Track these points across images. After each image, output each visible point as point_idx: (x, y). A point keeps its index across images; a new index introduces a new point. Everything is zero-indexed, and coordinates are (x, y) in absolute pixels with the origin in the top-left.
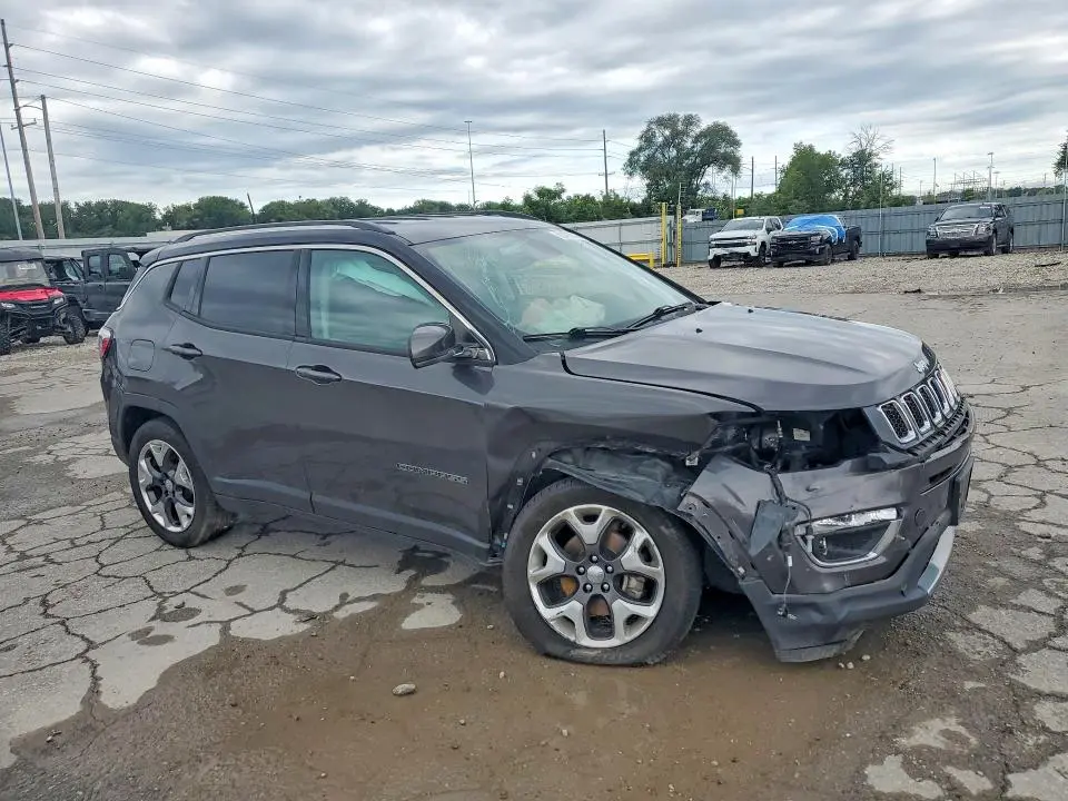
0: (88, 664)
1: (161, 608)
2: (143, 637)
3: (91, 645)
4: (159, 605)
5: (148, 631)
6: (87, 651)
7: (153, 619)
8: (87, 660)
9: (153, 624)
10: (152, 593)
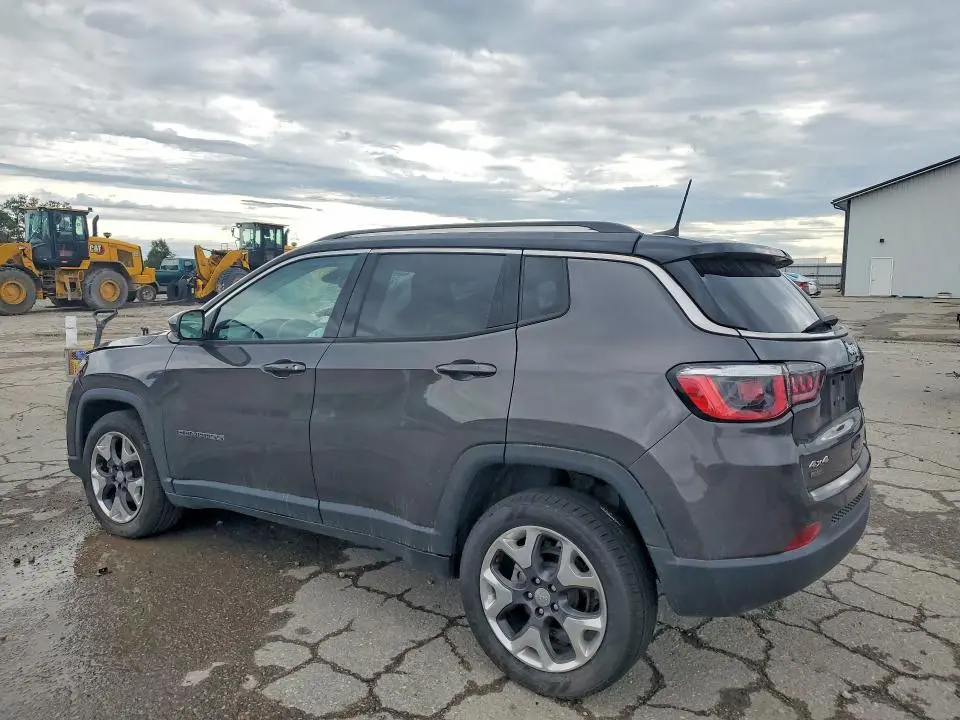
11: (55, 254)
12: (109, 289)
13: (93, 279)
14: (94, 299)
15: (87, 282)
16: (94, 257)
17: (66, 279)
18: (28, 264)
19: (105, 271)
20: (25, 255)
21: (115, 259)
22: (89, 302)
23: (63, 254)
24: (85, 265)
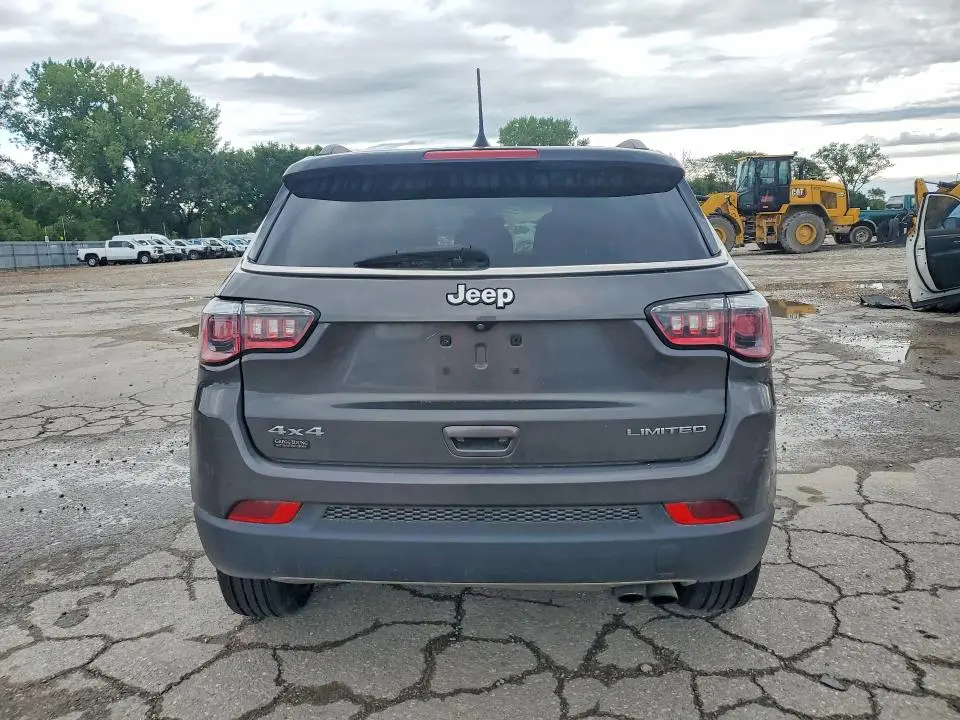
0: (864, 494)
1: (792, 515)
2: (816, 496)
3: (860, 507)
4: (791, 518)
5: (813, 499)
6: (864, 504)
7: (803, 507)
8: (864, 497)
9: (805, 503)
10: (791, 533)
11: (757, 200)
12: (806, 232)
13: (790, 222)
14: (789, 243)
15: (784, 226)
16: (794, 200)
17: (764, 223)
18: (733, 212)
19: (803, 214)
20: (731, 204)
21: (817, 201)
22: (784, 245)
23: (765, 199)
24: (784, 208)
